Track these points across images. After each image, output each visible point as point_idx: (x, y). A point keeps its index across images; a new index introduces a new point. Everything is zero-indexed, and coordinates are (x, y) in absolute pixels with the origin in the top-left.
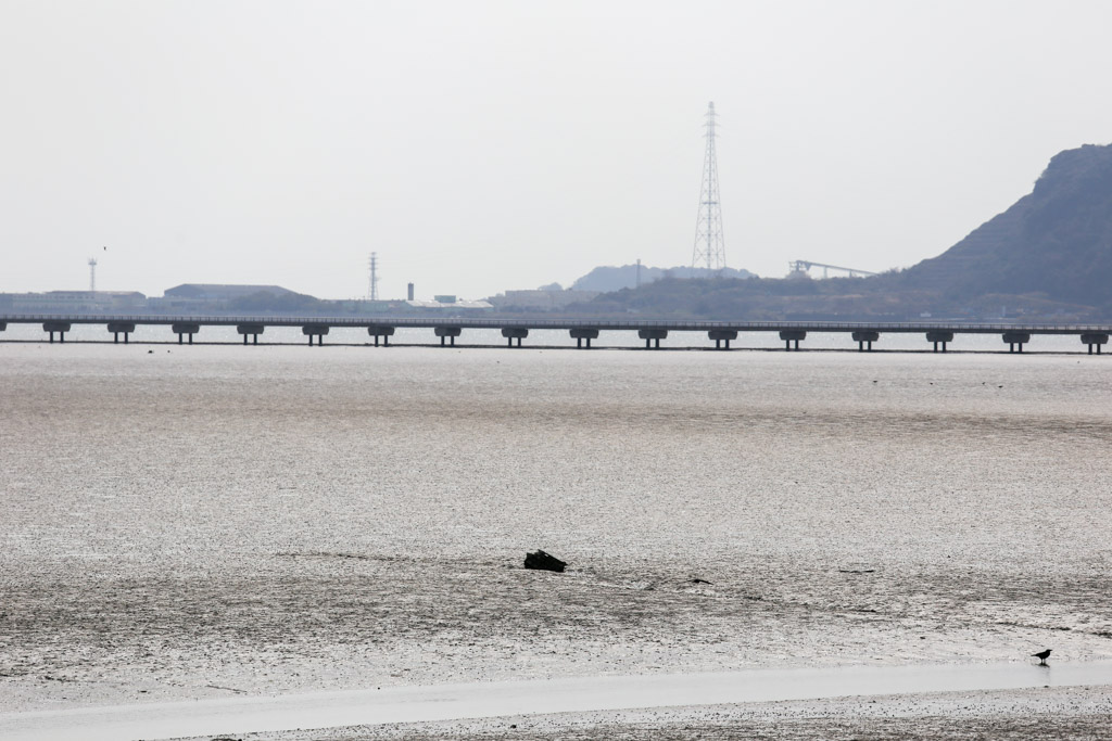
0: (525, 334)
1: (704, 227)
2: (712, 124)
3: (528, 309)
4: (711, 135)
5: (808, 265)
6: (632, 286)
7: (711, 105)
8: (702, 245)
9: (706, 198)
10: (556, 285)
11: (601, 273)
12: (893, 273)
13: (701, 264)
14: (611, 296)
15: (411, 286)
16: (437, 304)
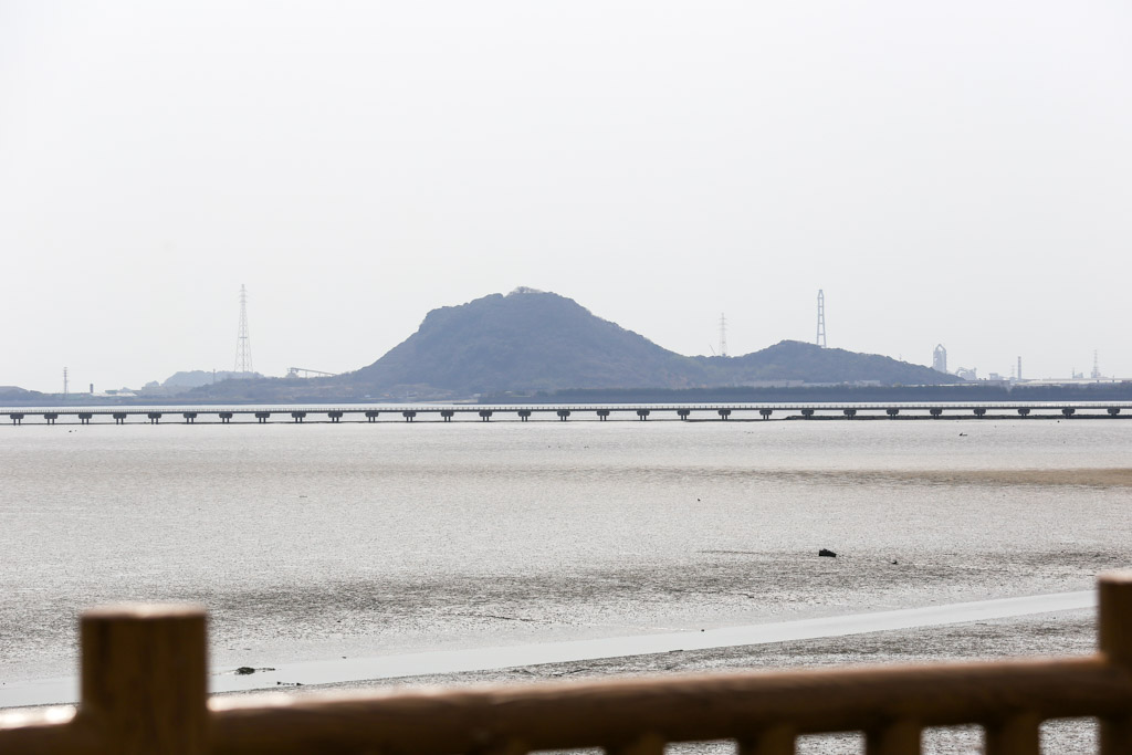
0: (231, 416)
1: (240, 351)
2: (243, 296)
3: (155, 396)
4: (243, 302)
5: (297, 370)
6: (211, 383)
7: (243, 286)
8: (240, 360)
9: (241, 335)
10: (155, 383)
11: (180, 375)
12: (347, 374)
13: (240, 370)
14: (199, 389)
15: (92, 385)
16: (107, 395)
